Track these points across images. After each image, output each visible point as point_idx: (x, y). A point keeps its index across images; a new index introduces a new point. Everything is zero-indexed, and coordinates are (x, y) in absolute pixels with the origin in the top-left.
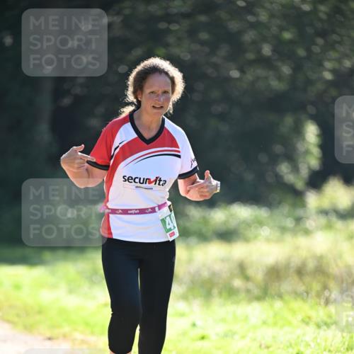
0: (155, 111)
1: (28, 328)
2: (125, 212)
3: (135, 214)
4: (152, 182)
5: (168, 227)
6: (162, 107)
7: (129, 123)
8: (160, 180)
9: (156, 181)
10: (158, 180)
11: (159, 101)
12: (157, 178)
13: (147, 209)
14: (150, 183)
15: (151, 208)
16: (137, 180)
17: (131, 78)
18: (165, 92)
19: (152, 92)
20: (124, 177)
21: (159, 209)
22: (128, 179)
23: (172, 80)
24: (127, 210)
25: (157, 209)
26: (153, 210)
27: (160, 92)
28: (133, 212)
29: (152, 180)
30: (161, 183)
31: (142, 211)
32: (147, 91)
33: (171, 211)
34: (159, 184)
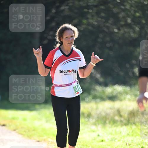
0: (69, 44)
1: (29, 137)
2: (61, 86)
5: (76, 90)
6: (71, 43)
7: (59, 50)
8: (74, 70)
9: (72, 71)
11: (70, 40)
14: (70, 72)
15: (70, 84)
16: (65, 72)
17: (57, 33)
18: (72, 37)
19: (67, 37)
20: (60, 71)
21: (73, 84)
22: (61, 72)
23: (74, 32)
26: (71, 84)
27: (70, 37)
28: (64, 86)
31: (67, 85)
32: (65, 37)
33: (78, 84)
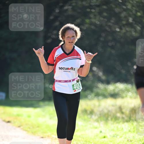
0: (70, 44)
2: (60, 81)
3: (63, 82)
4: (70, 69)
6: (72, 42)
7: (61, 48)
8: (73, 68)
10: (72, 68)
11: (71, 40)
12: (71, 67)
13: (68, 81)
14: (69, 69)
18: (73, 36)
19: (68, 37)
20: (59, 68)
21: (73, 81)
24: (61, 81)
25: (72, 81)
26: (70, 81)
27: (71, 37)
28: (63, 81)
29: (70, 68)
30: (73, 69)
31: (66, 81)
32: (66, 36)
34: (72, 70)
